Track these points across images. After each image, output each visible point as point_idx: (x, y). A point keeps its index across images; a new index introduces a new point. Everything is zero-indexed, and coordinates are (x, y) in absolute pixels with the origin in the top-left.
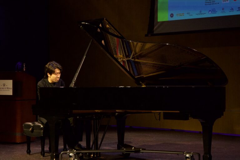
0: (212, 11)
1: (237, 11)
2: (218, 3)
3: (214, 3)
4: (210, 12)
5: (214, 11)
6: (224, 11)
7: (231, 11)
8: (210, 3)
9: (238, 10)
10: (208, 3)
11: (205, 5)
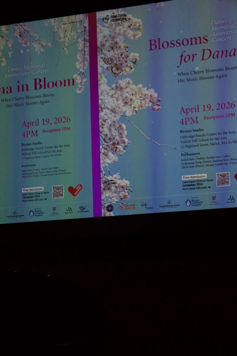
0: (35, 211)
1: (78, 212)
2: (46, 199)
3: (39, 198)
4: (32, 214)
5: (37, 211)
6: (55, 211)
7: (68, 212)
8: (32, 199)
9: (79, 210)
10: (28, 197)
11: (23, 201)
